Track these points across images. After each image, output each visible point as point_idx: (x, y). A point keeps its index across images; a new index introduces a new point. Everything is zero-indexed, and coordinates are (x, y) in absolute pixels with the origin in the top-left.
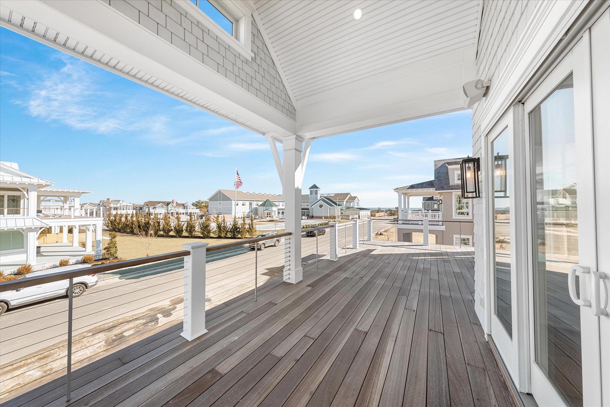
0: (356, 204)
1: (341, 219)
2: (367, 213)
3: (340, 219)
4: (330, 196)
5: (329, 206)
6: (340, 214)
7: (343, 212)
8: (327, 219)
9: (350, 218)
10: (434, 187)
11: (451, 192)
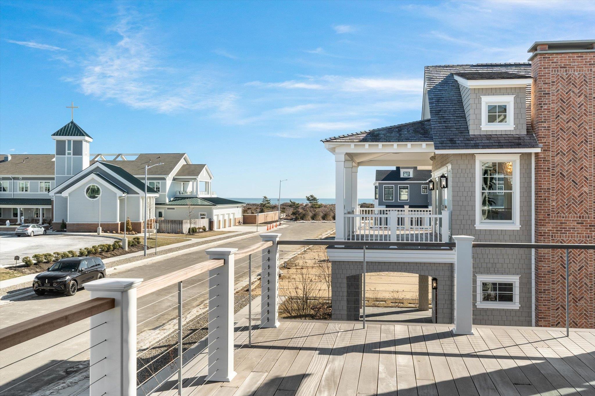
0: (201, 187)
1: (159, 231)
2: (234, 214)
3: (155, 231)
4: (124, 162)
5: (119, 193)
6: (153, 217)
7: (163, 211)
8: (111, 232)
9: (186, 227)
10: (431, 139)
11: (473, 155)
